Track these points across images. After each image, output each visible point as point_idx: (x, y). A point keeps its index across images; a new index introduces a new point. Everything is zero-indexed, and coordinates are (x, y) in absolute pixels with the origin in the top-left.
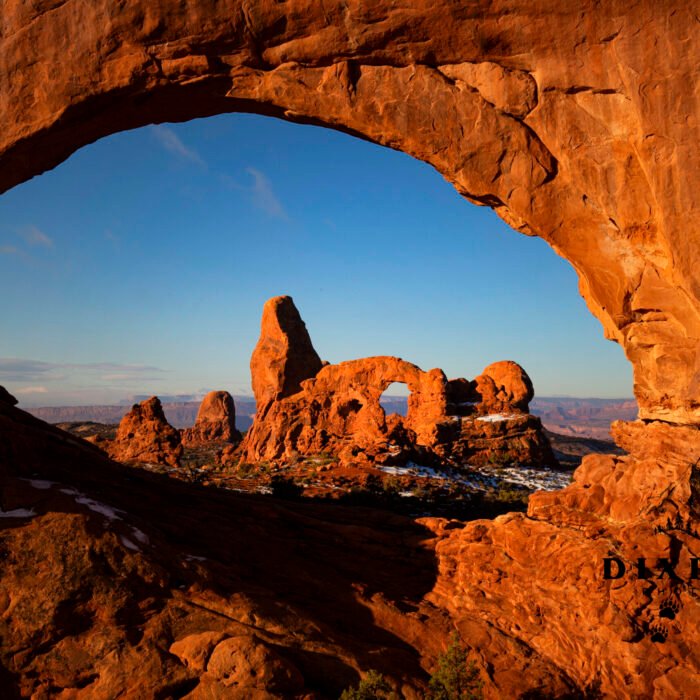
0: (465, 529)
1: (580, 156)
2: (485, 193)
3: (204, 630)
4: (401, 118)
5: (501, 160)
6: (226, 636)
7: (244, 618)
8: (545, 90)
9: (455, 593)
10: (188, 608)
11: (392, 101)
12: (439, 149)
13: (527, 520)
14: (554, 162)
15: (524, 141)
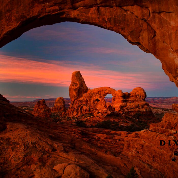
0: (132, 134)
1: (162, 31)
2: (136, 42)
3: (64, 163)
4: (112, 21)
5: (140, 32)
6: (69, 164)
7: (73, 160)
8: (152, 13)
9: (130, 151)
10: (58, 157)
11: (110, 17)
12: (123, 29)
13: (149, 131)
14: (155, 32)
15: (146, 27)
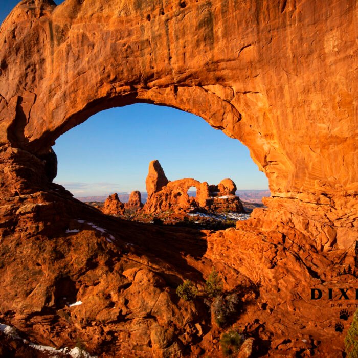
0: (216, 233)
1: (249, 113)
2: (219, 125)
3: (134, 267)
4: (191, 103)
5: (223, 115)
6: (140, 269)
7: (146, 263)
8: (237, 93)
9: (213, 254)
10: (128, 260)
11: (188, 98)
12: (203, 112)
13: (236, 230)
14: (240, 115)
15: (231, 109)
